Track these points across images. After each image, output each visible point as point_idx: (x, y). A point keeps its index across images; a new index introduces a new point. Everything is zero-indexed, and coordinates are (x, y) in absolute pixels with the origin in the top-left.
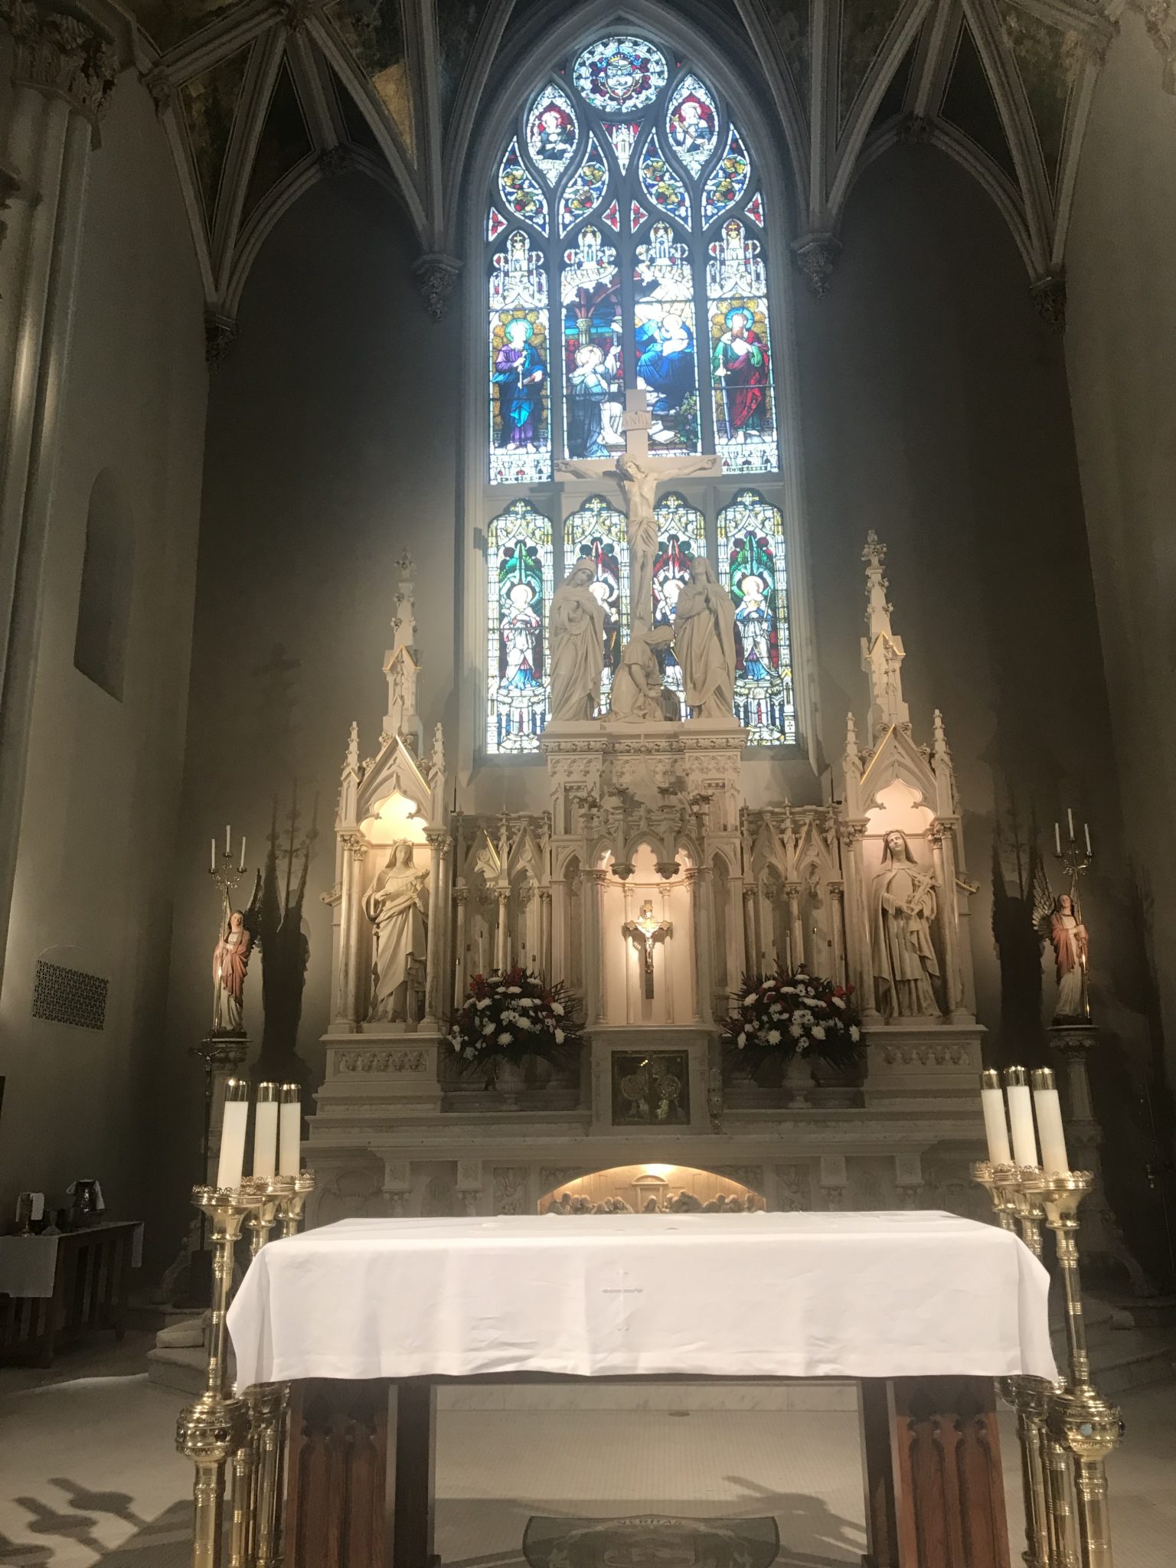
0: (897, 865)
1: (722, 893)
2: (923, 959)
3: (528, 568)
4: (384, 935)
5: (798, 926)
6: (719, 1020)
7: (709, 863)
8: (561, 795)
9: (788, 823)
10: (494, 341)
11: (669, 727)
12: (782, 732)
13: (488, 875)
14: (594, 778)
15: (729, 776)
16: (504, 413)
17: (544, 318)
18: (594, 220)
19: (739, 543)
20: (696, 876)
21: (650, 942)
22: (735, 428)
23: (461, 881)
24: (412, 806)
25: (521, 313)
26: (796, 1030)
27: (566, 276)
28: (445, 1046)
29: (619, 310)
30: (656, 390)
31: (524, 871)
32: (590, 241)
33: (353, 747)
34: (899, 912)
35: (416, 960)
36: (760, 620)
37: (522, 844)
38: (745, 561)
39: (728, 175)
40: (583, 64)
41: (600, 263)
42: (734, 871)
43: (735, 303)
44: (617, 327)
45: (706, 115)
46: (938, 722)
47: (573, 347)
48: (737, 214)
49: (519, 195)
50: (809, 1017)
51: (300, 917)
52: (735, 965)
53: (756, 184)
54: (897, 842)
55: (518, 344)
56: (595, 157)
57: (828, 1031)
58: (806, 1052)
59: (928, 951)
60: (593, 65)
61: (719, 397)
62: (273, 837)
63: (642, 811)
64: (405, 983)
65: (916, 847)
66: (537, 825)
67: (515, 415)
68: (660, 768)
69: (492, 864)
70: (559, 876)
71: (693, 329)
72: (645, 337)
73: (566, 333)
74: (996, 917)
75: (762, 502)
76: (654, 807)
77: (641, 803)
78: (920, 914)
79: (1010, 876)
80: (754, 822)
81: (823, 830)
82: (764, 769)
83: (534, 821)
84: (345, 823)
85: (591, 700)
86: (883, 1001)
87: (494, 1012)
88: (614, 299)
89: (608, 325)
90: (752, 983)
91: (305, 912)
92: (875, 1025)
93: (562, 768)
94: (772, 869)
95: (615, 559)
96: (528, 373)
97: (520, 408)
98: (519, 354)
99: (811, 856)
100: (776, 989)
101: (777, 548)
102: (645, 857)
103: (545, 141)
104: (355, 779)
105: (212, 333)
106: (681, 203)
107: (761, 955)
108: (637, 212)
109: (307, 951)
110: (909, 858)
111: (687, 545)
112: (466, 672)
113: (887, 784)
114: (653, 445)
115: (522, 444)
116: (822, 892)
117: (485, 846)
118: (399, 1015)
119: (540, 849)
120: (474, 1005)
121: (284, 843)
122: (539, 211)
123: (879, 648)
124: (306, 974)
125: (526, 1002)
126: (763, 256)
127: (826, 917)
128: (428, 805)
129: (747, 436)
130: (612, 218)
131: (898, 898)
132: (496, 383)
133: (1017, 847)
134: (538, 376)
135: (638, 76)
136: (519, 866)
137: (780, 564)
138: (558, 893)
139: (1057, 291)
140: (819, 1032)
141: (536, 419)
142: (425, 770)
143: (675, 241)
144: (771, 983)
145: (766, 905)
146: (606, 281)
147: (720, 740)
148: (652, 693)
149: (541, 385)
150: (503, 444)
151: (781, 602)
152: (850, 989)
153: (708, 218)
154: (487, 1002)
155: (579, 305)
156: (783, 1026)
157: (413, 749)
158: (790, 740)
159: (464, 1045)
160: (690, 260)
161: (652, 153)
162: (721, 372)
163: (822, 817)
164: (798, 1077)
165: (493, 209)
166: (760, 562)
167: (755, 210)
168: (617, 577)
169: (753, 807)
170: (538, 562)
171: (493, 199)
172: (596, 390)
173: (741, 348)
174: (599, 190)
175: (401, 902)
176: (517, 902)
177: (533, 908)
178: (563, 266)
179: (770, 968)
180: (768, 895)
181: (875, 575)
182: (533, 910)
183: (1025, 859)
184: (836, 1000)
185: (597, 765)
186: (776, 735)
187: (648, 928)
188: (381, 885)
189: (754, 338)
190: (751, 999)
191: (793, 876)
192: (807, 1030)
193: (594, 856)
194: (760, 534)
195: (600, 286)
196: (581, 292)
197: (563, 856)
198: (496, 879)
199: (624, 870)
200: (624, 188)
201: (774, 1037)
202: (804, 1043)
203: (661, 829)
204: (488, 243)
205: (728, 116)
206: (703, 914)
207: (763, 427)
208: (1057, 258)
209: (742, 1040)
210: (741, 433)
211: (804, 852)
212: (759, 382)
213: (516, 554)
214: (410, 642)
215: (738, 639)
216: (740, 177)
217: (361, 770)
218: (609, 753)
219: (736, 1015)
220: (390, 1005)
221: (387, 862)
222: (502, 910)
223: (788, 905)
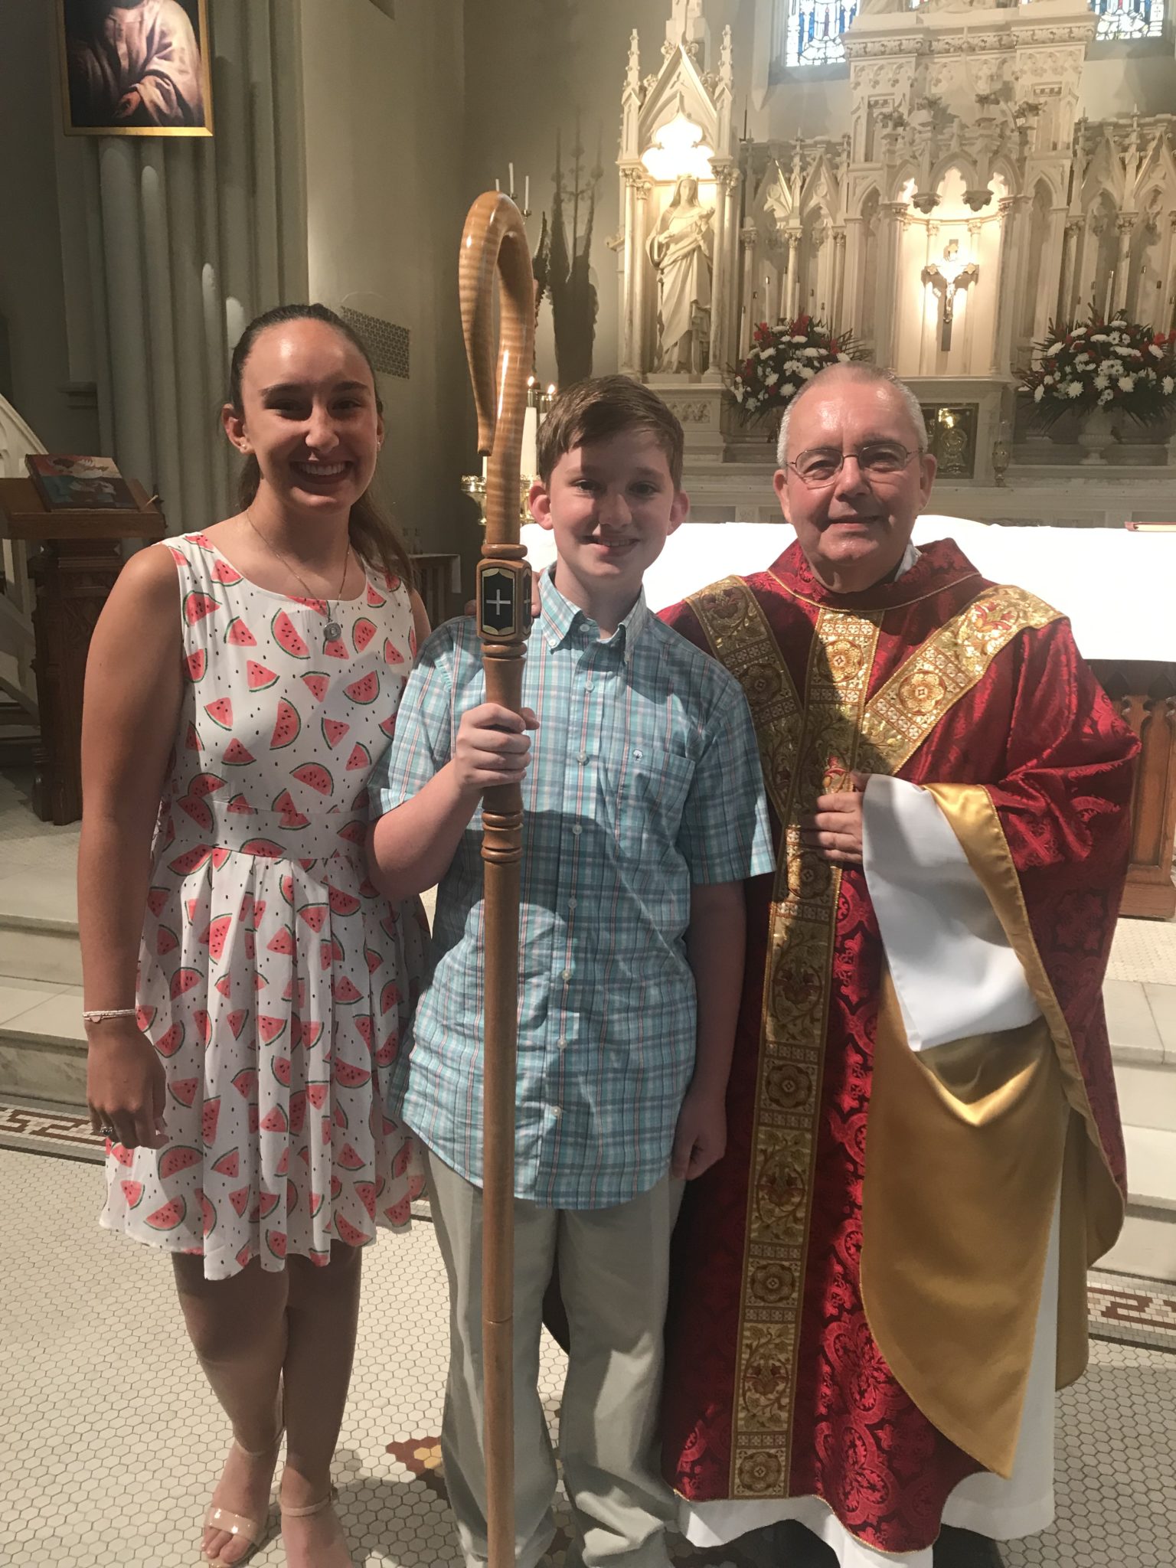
1: (1040, 227)
4: (668, 281)
5: (1125, 266)
6: (1019, 373)
7: (1030, 191)
8: (863, 113)
9: (1134, 138)
11: (1003, 15)
12: (1147, 20)
13: (779, 213)
14: (903, 88)
15: (1069, 77)
20: (1011, 207)
21: (951, 288)
23: (749, 221)
24: (697, 133)
26: (1101, 382)
28: (728, 397)
31: (818, 208)
33: (634, 61)
35: (700, 308)
37: (817, 175)
42: (1059, 200)
50: (1119, 367)
51: (588, 267)
52: (1045, 312)
57: (1138, 382)
58: (1109, 406)
63: (955, 128)
64: (689, 333)
66: (834, 153)
68: (985, 72)
69: (783, 201)
70: (856, 212)
76: (969, 121)
77: (951, 118)
80: (1092, 138)
82: (1116, 70)
83: (832, 149)
84: (627, 155)
87: (777, 363)
90: (1060, 331)
91: (593, 261)
94: (1106, 197)
99: (1156, 180)
100: (1086, 337)
102: (953, 186)
104: (635, 102)
107: (1076, 300)
109: (595, 303)
116: (1162, 224)
117: (776, 180)
118: (683, 366)
119: (836, 182)
120: (757, 356)
124: (595, 327)
125: (811, 352)
128: (713, 130)
136: (812, 203)
138: (853, 233)
140: (1126, 384)
142: (711, 86)
144: (1082, 331)
145: (1091, 242)
147: (1061, 30)
154: (771, 351)
156: (1087, 378)
157: (699, 62)
158: (1155, 31)
159: (746, 396)
164: (1097, 430)
169: (1094, 118)
175: (685, 246)
176: (808, 245)
177: (826, 251)
179: (1082, 315)
180: (1095, 231)
182: (825, 257)
184: (1154, 349)
185: (909, 72)
186: (1139, 24)
187: (950, 273)
188: (665, 226)
190: (1057, 348)
191: (1129, 205)
192: (1113, 381)
193: (894, 184)
197: (862, 190)
198: (786, 219)
199: (927, 201)
201: (1075, 389)
202: (1108, 395)
203: (973, 150)
206: (1014, 253)
209: (1039, 393)
211: (1148, 174)
217: (643, 90)
218: (924, 54)
219: (1037, 367)
220: (675, 356)
221: (671, 200)
222: (792, 254)
223: (1118, 241)
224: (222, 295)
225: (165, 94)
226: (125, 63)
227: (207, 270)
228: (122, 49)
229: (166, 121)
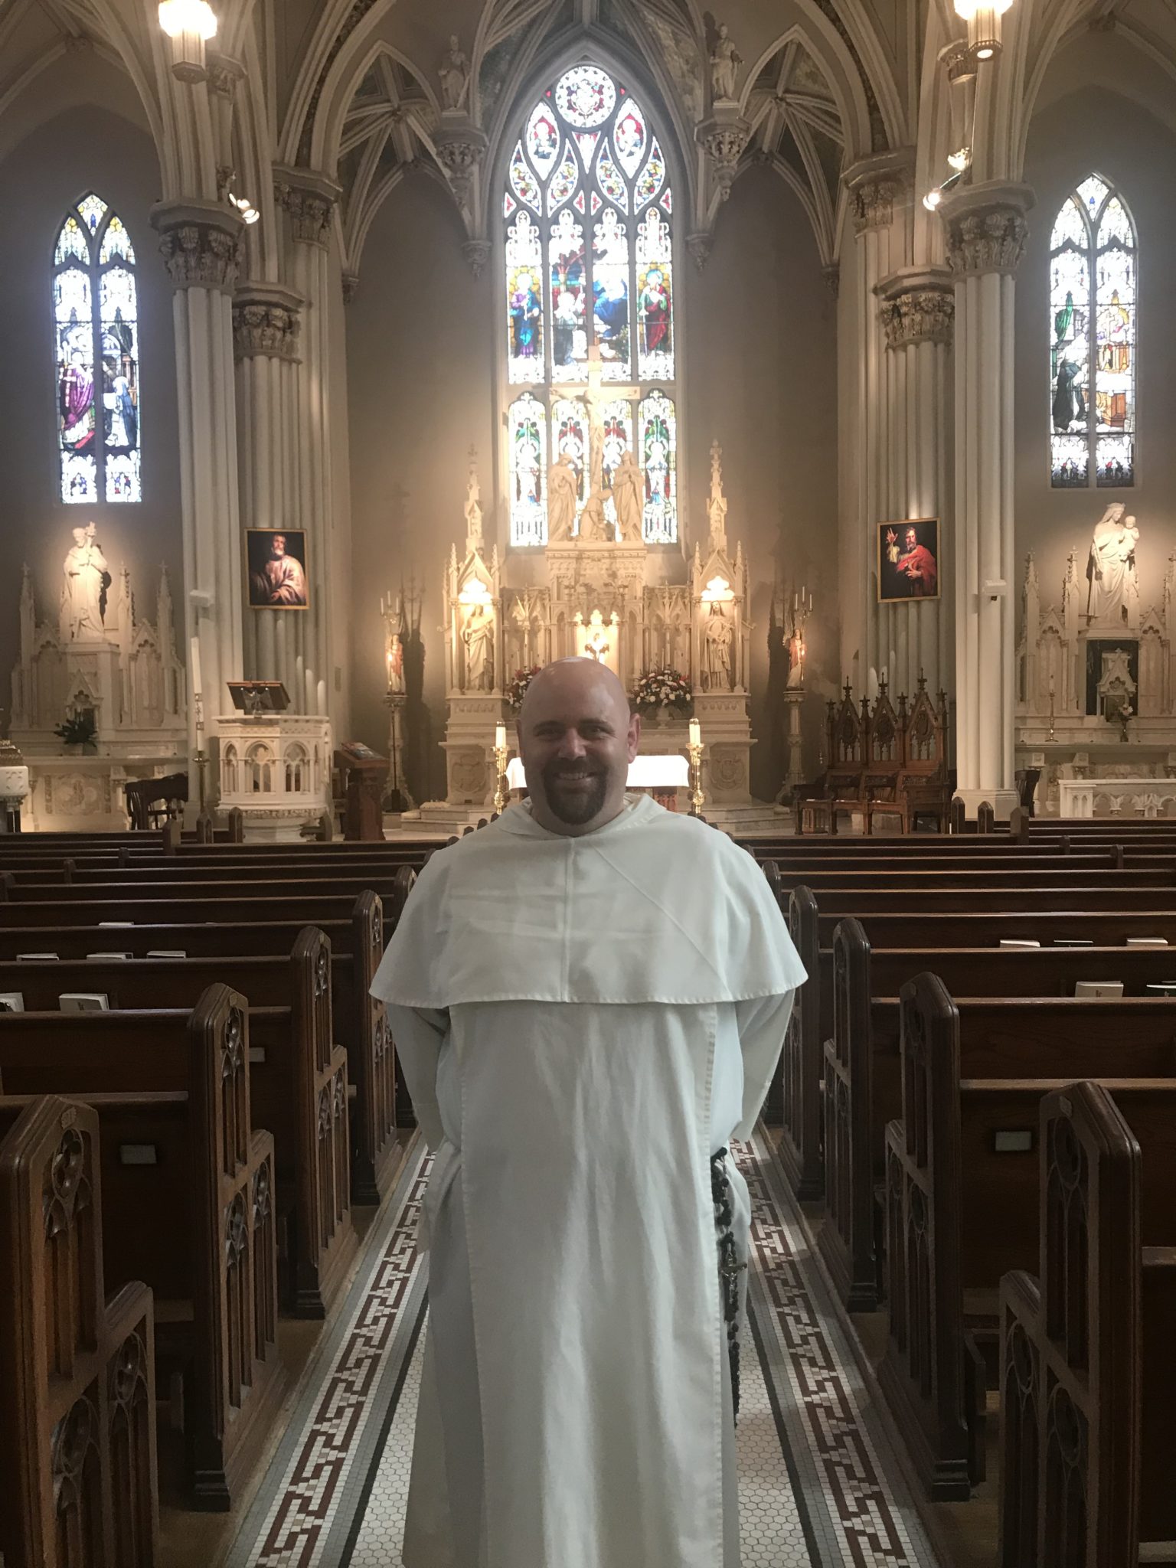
0: (716, 617)
1: (633, 630)
2: (723, 662)
3: (532, 435)
4: (472, 650)
5: (668, 646)
6: (629, 691)
7: (627, 617)
8: (555, 580)
9: (667, 595)
10: (509, 288)
11: (609, 545)
12: (670, 535)
13: (519, 618)
14: (571, 572)
15: (638, 571)
16: (516, 336)
17: (539, 271)
18: (568, 205)
19: (650, 422)
20: (621, 625)
21: (598, 654)
22: (650, 349)
23: (506, 622)
24: (484, 587)
25: (526, 268)
26: (662, 696)
27: (552, 243)
28: (505, 702)
29: (583, 269)
30: (606, 323)
31: (536, 617)
32: (566, 219)
33: (454, 556)
34: (714, 640)
35: (489, 664)
36: (661, 469)
37: (535, 604)
38: (653, 433)
39: (651, 175)
40: (562, 87)
41: (573, 236)
42: (639, 619)
43: (653, 267)
44: (582, 281)
45: (639, 130)
46: (739, 547)
47: (557, 293)
48: (654, 203)
49: (522, 185)
50: (668, 690)
51: (419, 634)
52: (638, 665)
53: (667, 184)
54: (716, 606)
55: (523, 291)
56: (569, 159)
57: (676, 696)
58: (666, 705)
59: (727, 659)
60: (568, 88)
61: (641, 329)
62: (402, 591)
63: (595, 594)
64: (483, 673)
65: (726, 608)
66: (543, 594)
67: (522, 337)
68: (605, 566)
69: (521, 613)
70: (554, 621)
71: (628, 284)
72: (599, 289)
73: (552, 284)
74: (770, 636)
75: (664, 396)
76: (600, 591)
77: (595, 590)
78: (724, 642)
79: (779, 616)
80: (650, 593)
81: (683, 597)
82: (658, 558)
83: (540, 591)
84: (451, 593)
85: (570, 529)
86: (704, 682)
88: (581, 262)
89: (577, 278)
90: (645, 675)
91: (422, 631)
92: (698, 693)
93: (556, 566)
94: (658, 617)
95: (580, 430)
96: (530, 310)
97: (525, 333)
98: (524, 297)
99: (677, 611)
100: (655, 677)
101: (672, 426)
102: (596, 617)
103: (539, 146)
104: (455, 573)
105: (346, 288)
106: (622, 194)
107: (650, 660)
108: (595, 200)
109: (424, 651)
110: (722, 614)
111: (621, 423)
112: (500, 502)
113: (713, 578)
114: (604, 359)
115: (527, 355)
116: (681, 628)
117: (517, 604)
118: (481, 687)
119: (544, 606)
120: (518, 684)
121: (408, 594)
122: (535, 197)
123: (715, 506)
124: (425, 663)
126: (670, 234)
127: (682, 641)
128: (491, 587)
129: (657, 355)
130: (580, 203)
131: (714, 634)
132: (512, 316)
133: (783, 601)
134: (536, 312)
135: (597, 97)
136: (534, 614)
137: (672, 435)
138: (554, 630)
139: (833, 276)
141: (535, 341)
142: (489, 569)
143: (618, 222)
144: (653, 675)
145: (654, 634)
146: (577, 249)
147: (634, 553)
148: (601, 526)
149: (537, 319)
150: (517, 354)
151: (672, 458)
152: (690, 676)
153: (638, 205)
154: (524, 683)
155: (560, 265)
156: (657, 694)
157: (483, 557)
158: (674, 540)
160: (626, 236)
161: (605, 157)
162: (643, 313)
163: (683, 591)
164: (663, 715)
165: (507, 194)
166: (661, 434)
167: (666, 201)
168: (582, 441)
169: (650, 586)
170: (537, 431)
171: (508, 188)
172: (570, 322)
173: (656, 297)
174: (572, 183)
175: (480, 634)
176: (533, 633)
177: (541, 635)
178: (550, 237)
179: (653, 667)
180: (655, 630)
181: (716, 465)
182: (541, 637)
183: (787, 606)
184: (682, 683)
185: (573, 565)
186: (666, 537)
187: (597, 647)
188: (469, 626)
189: (663, 291)
190: (643, 682)
191: (668, 621)
192: (667, 696)
193: (572, 614)
194: (662, 418)
195: (573, 253)
196: (562, 256)
197: (556, 612)
198: (523, 621)
199: (587, 623)
200: (587, 182)
201: (653, 699)
202: (665, 701)
203: (605, 603)
204: (505, 219)
205: (652, 132)
206: (623, 643)
207: (666, 349)
208: (836, 257)
209: (638, 700)
210: (653, 352)
211: (673, 609)
212: (664, 320)
213: (525, 426)
214: (477, 498)
215: (648, 480)
216: (658, 177)
217: (458, 569)
218: (579, 559)
219: (637, 688)
220: (477, 682)
221: (471, 613)
222: (526, 636)
223: (665, 635)
224: (305, 668)
225: (290, 593)
226: (274, 582)
227: (300, 659)
228: (273, 576)
229: (290, 603)
